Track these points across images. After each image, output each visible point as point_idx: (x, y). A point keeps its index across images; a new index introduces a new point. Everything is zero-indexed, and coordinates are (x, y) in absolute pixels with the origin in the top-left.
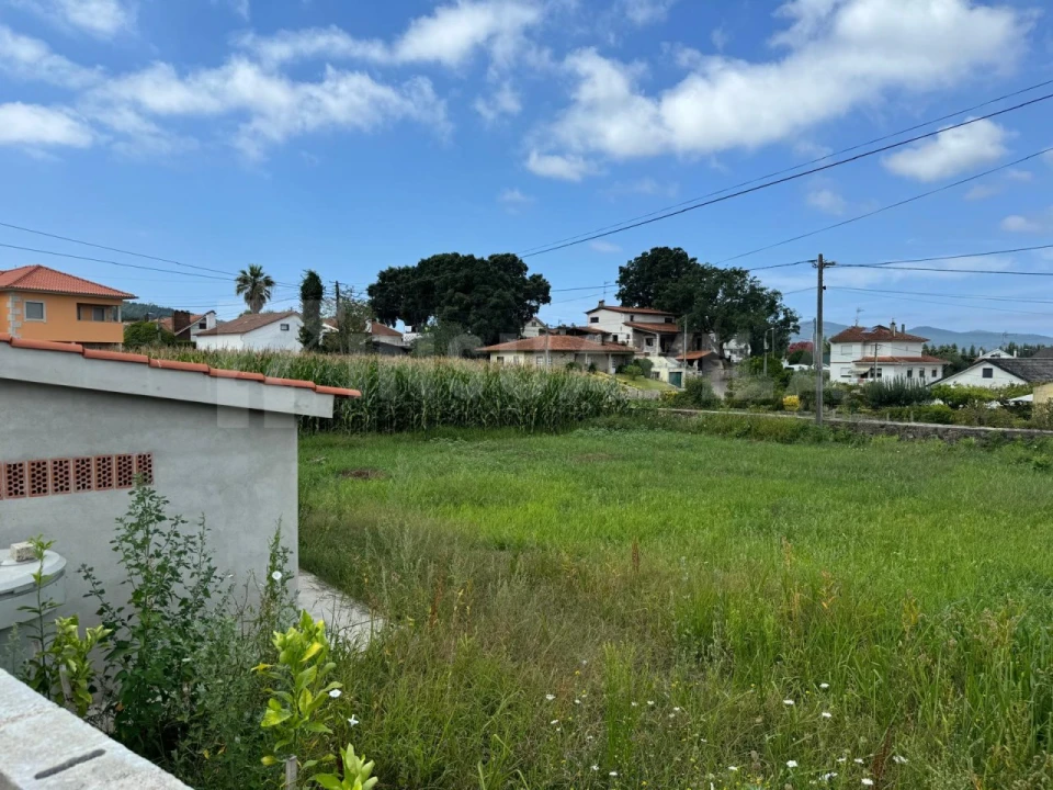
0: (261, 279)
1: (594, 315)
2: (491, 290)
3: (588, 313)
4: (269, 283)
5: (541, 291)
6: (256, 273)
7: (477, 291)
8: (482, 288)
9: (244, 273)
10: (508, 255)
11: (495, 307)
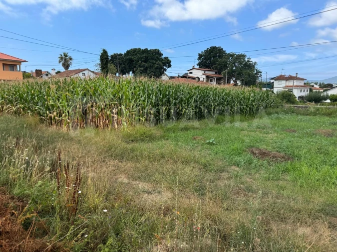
0: (67, 58)
1: (191, 71)
2: (155, 62)
3: (188, 71)
4: (71, 59)
5: (168, 63)
6: (66, 55)
7: (149, 62)
8: (151, 61)
9: (61, 55)
10: (156, 50)
11: (157, 68)
